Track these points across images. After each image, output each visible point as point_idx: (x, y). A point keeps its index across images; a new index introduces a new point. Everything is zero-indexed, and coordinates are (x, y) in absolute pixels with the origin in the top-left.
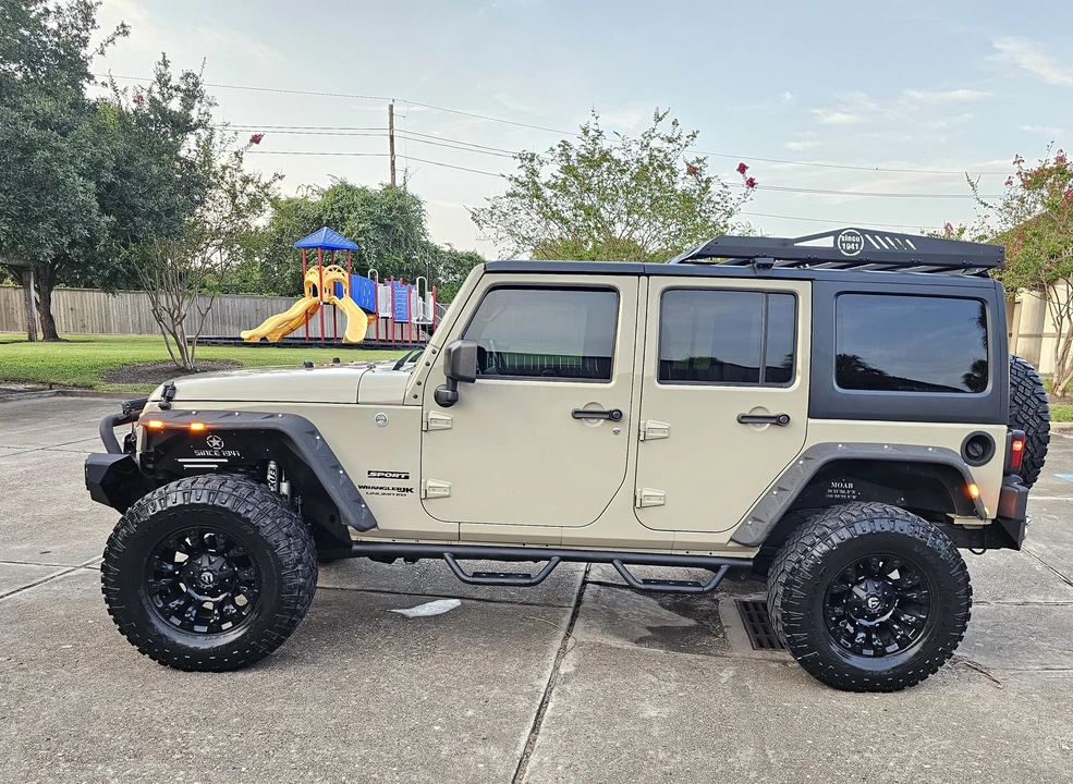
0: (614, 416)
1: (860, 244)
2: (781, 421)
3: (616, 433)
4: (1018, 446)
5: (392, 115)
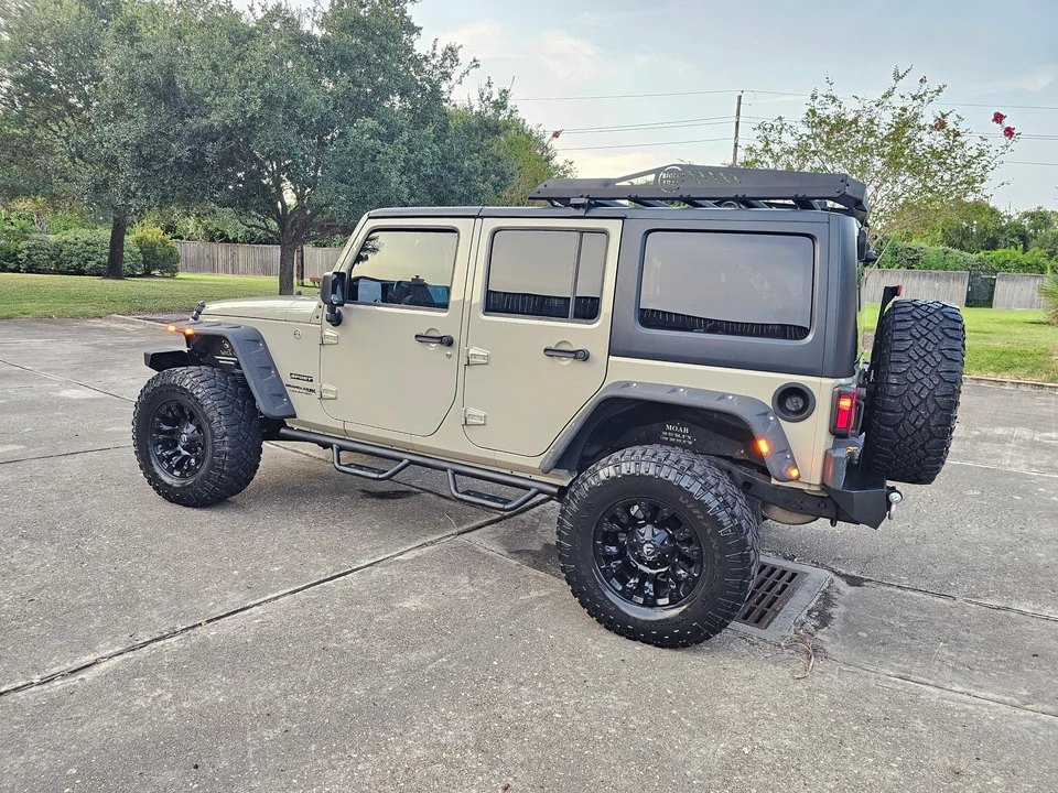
0: (448, 342)
2: (582, 356)
3: (449, 356)
4: (845, 403)
5: (739, 103)
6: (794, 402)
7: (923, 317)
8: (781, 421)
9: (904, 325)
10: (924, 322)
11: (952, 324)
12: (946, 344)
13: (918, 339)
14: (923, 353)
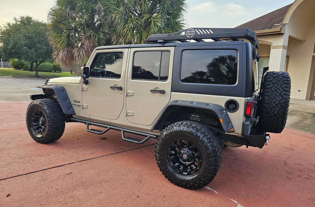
1: (193, 33)
3: (121, 93)
6: (232, 106)
7: (276, 77)
8: (228, 112)
9: (270, 80)
10: (276, 78)
11: (286, 79)
12: (284, 85)
13: (275, 84)
14: (276, 89)
